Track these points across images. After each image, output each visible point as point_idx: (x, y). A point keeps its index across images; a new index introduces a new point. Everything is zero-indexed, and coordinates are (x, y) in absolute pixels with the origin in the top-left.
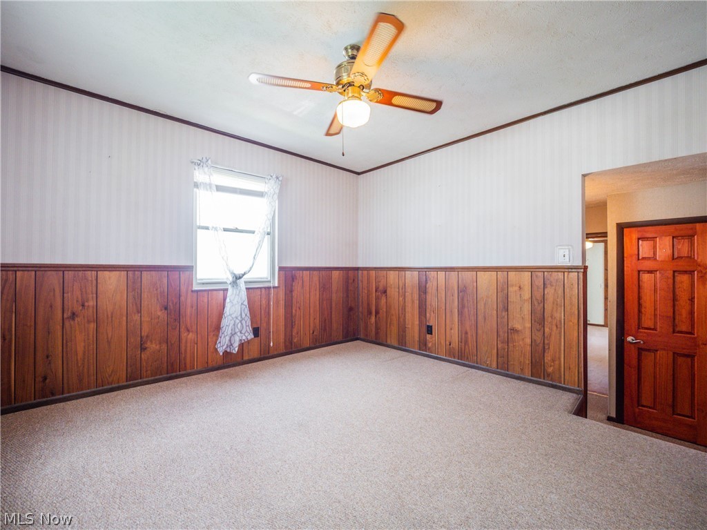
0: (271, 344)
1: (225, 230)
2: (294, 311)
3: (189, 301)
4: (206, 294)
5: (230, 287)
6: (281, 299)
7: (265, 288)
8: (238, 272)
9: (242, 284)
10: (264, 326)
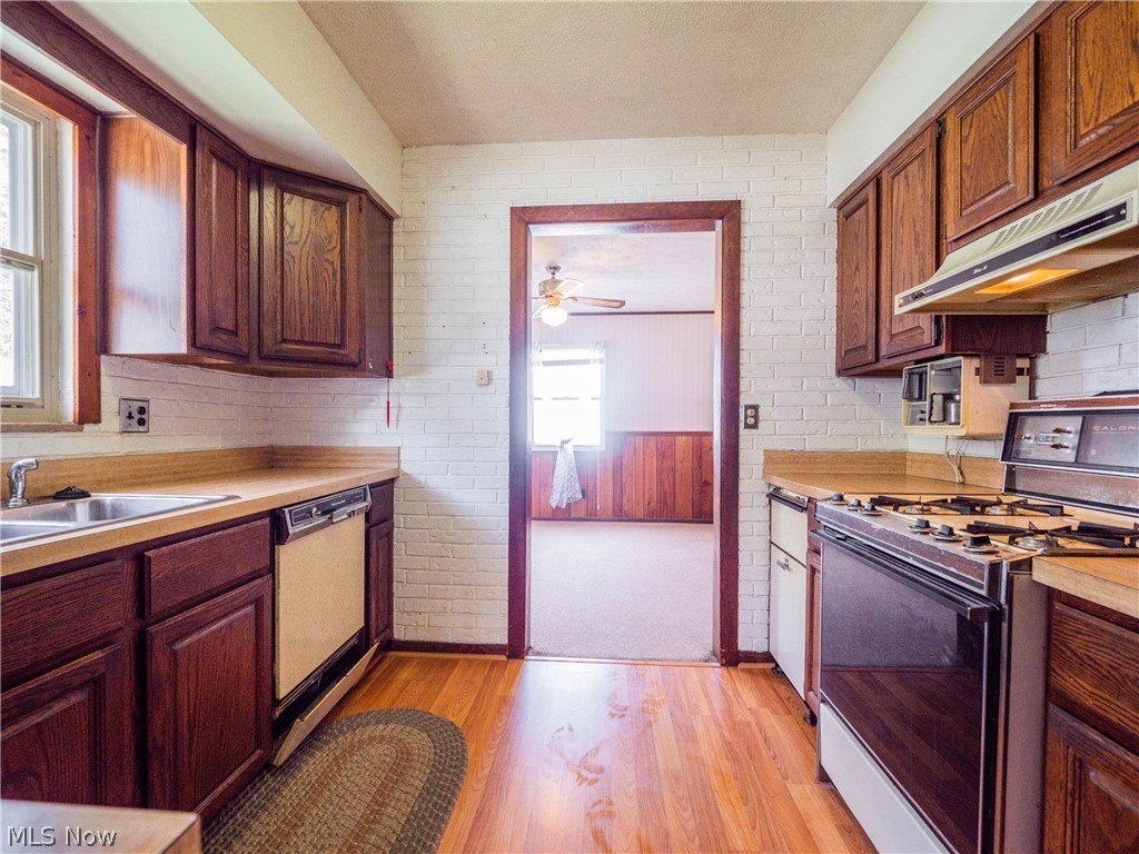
0: (598, 507)
2: (624, 478)
5: (559, 450)
8: (565, 438)
9: (569, 448)
10: (591, 488)
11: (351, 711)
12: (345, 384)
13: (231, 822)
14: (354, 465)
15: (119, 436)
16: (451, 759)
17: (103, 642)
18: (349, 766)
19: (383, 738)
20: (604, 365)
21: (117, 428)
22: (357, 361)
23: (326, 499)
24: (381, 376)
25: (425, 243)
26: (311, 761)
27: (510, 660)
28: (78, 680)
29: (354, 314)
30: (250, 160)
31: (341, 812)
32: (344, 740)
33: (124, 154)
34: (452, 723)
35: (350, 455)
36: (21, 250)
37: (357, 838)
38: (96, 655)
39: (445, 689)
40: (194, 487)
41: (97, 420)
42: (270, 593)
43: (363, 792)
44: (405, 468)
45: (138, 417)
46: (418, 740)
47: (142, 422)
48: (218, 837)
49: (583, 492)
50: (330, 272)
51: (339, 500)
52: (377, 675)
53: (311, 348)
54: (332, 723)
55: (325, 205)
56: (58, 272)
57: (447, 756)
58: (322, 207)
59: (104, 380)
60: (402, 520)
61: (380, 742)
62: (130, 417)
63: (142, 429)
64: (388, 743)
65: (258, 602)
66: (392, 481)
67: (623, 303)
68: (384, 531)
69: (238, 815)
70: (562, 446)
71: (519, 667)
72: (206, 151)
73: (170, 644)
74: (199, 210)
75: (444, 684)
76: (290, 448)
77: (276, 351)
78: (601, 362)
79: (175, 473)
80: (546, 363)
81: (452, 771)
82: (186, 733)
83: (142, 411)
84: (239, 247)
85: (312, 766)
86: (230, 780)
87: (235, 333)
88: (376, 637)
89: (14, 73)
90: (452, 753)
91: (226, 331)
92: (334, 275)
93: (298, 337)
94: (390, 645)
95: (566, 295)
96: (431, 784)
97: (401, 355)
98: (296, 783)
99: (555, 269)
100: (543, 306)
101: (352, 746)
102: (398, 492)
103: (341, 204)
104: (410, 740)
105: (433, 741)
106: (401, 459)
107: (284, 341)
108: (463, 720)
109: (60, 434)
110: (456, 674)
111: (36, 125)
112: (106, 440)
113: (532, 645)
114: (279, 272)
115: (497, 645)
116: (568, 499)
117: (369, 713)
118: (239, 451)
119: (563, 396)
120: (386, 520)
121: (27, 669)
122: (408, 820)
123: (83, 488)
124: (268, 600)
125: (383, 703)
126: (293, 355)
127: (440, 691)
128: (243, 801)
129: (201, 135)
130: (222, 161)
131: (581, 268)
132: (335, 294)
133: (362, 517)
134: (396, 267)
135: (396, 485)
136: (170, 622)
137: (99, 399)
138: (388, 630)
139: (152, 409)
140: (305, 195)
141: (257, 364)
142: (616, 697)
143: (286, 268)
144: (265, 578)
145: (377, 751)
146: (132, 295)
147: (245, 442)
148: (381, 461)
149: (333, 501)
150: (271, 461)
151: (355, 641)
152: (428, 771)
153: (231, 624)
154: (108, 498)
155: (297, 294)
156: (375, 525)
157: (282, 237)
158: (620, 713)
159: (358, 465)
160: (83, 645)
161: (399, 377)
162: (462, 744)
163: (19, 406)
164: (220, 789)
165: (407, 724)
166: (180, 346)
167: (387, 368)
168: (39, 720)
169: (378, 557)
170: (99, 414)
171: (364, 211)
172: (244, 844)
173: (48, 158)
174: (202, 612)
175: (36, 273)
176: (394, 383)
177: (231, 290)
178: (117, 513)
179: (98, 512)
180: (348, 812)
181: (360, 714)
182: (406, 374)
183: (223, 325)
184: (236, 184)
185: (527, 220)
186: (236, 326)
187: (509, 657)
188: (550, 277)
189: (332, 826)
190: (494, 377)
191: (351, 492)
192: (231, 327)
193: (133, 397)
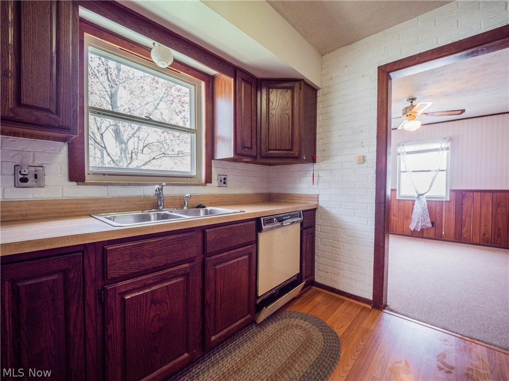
0: (443, 233)
1: (413, 171)
2: (463, 217)
3: (395, 204)
4: (403, 201)
5: (416, 199)
6: (452, 208)
7: (439, 201)
8: (420, 192)
9: (424, 199)
10: (438, 222)
11: (291, 309)
12: (297, 167)
13: (238, 340)
14: (299, 201)
15: (218, 188)
16: (331, 352)
17: (190, 260)
18: (285, 335)
19: (301, 328)
20: (449, 151)
21: (217, 185)
22: (298, 156)
23: (281, 215)
24: (311, 162)
25: (332, 98)
26: (271, 326)
27: (374, 309)
28: (180, 273)
29: (297, 135)
30: (257, 79)
31: (276, 356)
32: (286, 321)
33: (218, 89)
34: (335, 333)
35: (298, 197)
36: (192, 128)
37: (280, 372)
38: (187, 265)
39: (336, 313)
40: (233, 207)
41: (211, 182)
42: (255, 252)
43: (288, 350)
44: (321, 204)
45: (224, 181)
46: (317, 335)
47: (225, 183)
48: (232, 344)
49: (433, 223)
50: (287, 119)
51: (287, 216)
52: (306, 295)
53: (279, 152)
54: (282, 312)
55: (286, 90)
56: (201, 133)
57: (329, 350)
58: (284, 91)
59: (213, 169)
60: (319, 228)
61: (299, 329)
62: (221, 181)
63: (225, 185)
64: (304, 331)
65: (250, 255)
66: (315, 210)
67: (463, 111)
68: (310, 232)
69: (241, 338)
70: (418, 197)
71: (378, 314)
72: (240, 79)
73: (215, 265)
74: (237, 102)
75: (335, 310)
76: (276, 194)
77: (266, 154)
78: (447, 149)
79: (235, 201)
80: (408, 153)
81: (330, 359)
82: (219, 301)
83: (225, 179)
84: (253, 115)
85: (271, 328)
86: (237, 323)
87: (251, 148)
88: (305, 279)
89: (188, 70)
90: (332, 349)
91: (248, 148)
92: (289, 119)
93: (274, 148)
94: (312, 283)
95: (420, 112)
96: (319, 361)
97: (320, 152)
98: (263, 334)
99: (412, 100)
100: (405, 121)
101: (288, 326)
102: (318, 214)
103: (292, 88)
104: (313, 333)
105: (324, 339)
106: (319, 200)
107: (269, 150)
108: (342, 333)
109: (200, 187)
110: (342, 307)
111: (195, 86)
112: (213, 189)
113: (388, 304)
114: (267, 122)
115: (366, 299)
116: (422, 226)
117: (299, 312)
118: (257, 194)
119: (420, 170)
120: (312, 227)
121: (163, 266)
122: (303, 375)
123: (204, 205)
124: (254, 255)
125: (306, 310)
126: (272, 155)
127: (332, 313)
128: (244, 333)
129: (238, 73)
130: (246, 81)
131: (431, 96)
132: (289, 128)
133: (299, 225)
134: (318, 112)
135: (317, 211)
136: (214, 257)
137: (211, 175)
138: (312, 277)
139: (228, 178)
140: (278, 88)
141: (259, 160)
142: (444, 357)
143: (270, 120)
144: (253, 246)
145: (298, 332)
146: (220, 138)
147: (260, 191)
148: (310, 200)
149: (285, 216)
150: (269, 198)
151: (295, 278)
152: (318, 354)
153: (238, 262)
154: (209, 208)
155: (274, 130)
156: (305, 229)
157: (269, 108)
158: (447, 369)
159: (301, 202)
160: (182, 261)
161: (319, 162)
162: (338, 347)
163: (190, 178)
164: (233, 326)
165: (314, 324)
166: (231, 155)
167: (313, 158)
168: (168, 284)
169: (306, 243)
170: (211, 180)
171: (302, 89)
172: (240, 352)
173: (198, 95)
174: (226, 255)
175: (195, 135)
176: (316, 166)
177: (249, 131)
178: (211, 212)
179: (206, 213)
180: (279, 358)
181: (295, 312)
182: (322, 161)
183: (246, 146)
184: (252, 90)
185: (387, 70)
186: (252, 146)
187: (373, 307)
188: (410, 104)
189: (272, 361)
190: (367, 159)
191: (293, 213)
192: (249, 146)
193: (222, 174)
